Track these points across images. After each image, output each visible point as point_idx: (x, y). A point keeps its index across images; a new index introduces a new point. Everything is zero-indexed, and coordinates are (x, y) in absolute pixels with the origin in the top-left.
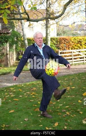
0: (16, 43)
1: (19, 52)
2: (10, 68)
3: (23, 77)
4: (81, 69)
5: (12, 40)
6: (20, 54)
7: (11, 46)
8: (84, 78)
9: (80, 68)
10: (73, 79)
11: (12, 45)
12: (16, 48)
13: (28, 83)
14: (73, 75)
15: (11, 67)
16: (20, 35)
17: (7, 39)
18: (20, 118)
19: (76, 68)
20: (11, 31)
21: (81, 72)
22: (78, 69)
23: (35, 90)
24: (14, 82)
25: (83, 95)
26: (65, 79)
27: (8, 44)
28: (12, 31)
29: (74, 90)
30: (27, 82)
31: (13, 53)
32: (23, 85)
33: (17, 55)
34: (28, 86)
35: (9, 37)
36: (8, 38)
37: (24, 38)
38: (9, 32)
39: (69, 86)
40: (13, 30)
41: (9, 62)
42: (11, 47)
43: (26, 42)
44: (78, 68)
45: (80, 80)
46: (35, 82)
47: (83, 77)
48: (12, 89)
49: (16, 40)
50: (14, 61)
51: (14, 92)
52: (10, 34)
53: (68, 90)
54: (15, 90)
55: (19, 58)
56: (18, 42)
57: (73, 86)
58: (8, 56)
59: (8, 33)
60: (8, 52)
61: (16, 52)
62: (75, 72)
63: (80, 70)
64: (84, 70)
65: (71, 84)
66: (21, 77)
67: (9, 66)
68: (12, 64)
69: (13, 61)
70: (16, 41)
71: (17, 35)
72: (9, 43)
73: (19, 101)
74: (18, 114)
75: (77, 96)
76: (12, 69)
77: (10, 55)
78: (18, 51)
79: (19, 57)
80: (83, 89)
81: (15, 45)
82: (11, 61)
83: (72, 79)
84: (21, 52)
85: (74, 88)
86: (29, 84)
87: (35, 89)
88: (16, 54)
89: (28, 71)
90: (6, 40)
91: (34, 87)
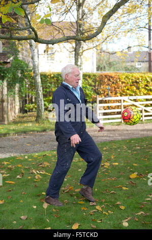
0: (21, 81)
1: (26, 97)
2: (7, 126)
3: (29, 143)
4: (136, 132)
5: (14, 76)
6: (28, 102)
7: (10, 86)
8: (138, 148)
9: (134, 130)
10: (118, 148)
11: (12, 85)
12: (20, 91)
13: (37, 154)
14: (119, 141)
15: (9, 124)
16: (27, 67)
17: (4, 73)
18: (14, 214)
19: (128, 129)
20: (11, 58)
21: (134, 137)
22: (129, 132)
23: (48, 166)
24: (12, 152)
25: (131, 177)
26: (105, 149)
27: (5, 83)
28: (14, 59)
29: (117, 168)
30: (36, 152)
31: (14, 100)
32: (26, 157)
33: (22, 102)
34: (36, 159)
35: (8, 70)
36: (6, 72)
37: (34, 72)
38: (8, 61)
39: (109, 160)
40: (16, 58)
41: (5, 116)
42: (11, 88)
43: (39, 80)
44: (130, 130)
45: (130, 151)
46: (49, 152)
47: (136, 146)
48: (6, 163)
49: (20, 75)
50: (15, 113)
51: (8, 168)
52: (9, 66)
53: (105, 168)
54: (10, 166)
55: (26, 109)
56: (23, 80)
57: (115, 162)
58: (5, 104)
59: (7, 63)
60: (5, 98)
61: (21, 97)
62: (123, 137)
63: (133, 134)
64: (141, 135)
65: (112, 158)
66: (25, 143)
67: (6, 122)
68: (11, 119)
69: (13, 114)
70: (21, 78)
71: (22, 67)
72: (7, 81)
73: (15, 185)
74: (10, 207)
75: (120, 179)
76: (11, 128)
77: (8, 102)
78: (24, 95)
79: (26, 107)
80: (132, 167)
81: (17, 85)
82: (9, 113)
83: (115, 149)
84: (29, 97)
85: (117, 164)
86: (38, 156)
87: (46, 164)
88: (20, 101)
89: (40, 132)
90: (2, 74)
91: (45, 161)
